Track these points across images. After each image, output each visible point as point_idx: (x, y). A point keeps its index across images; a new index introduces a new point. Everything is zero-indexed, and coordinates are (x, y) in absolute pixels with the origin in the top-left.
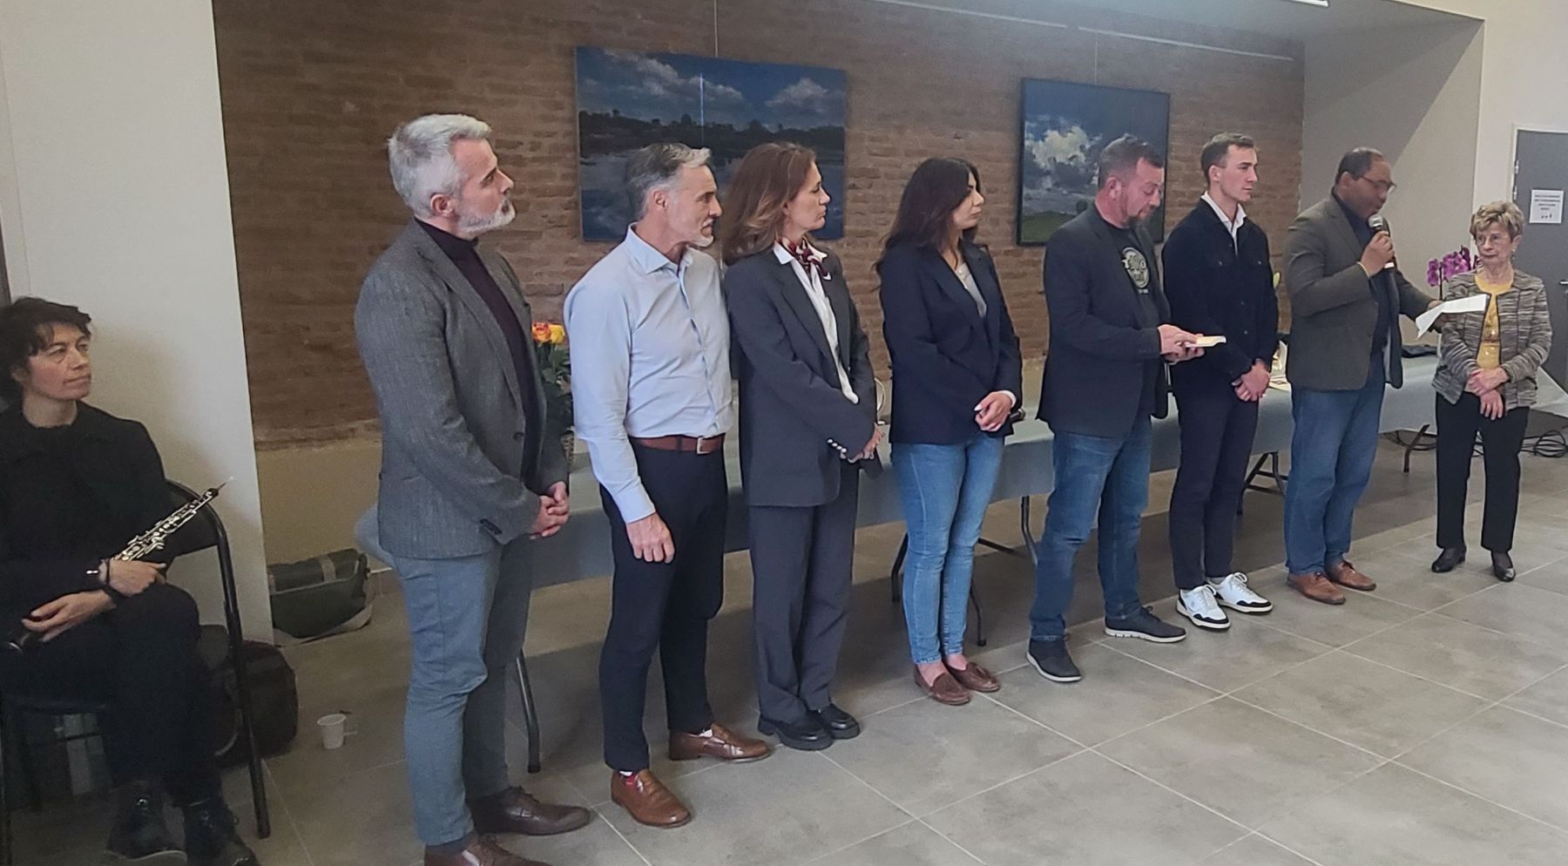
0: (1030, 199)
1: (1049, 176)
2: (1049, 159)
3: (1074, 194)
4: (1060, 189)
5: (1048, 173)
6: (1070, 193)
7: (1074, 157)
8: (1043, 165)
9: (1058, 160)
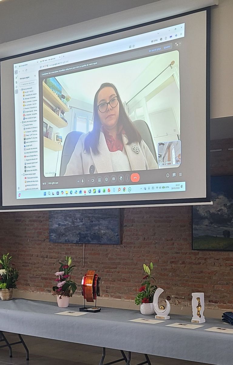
0: (197, 230)
1: (207, 220)
2: (206, 212)
3: (221, 227)
4: (213, 225)
5: (206, 218)
6: (220, 226)
7: (220, 210)
8: (203, 214)
9: (211, 212)
